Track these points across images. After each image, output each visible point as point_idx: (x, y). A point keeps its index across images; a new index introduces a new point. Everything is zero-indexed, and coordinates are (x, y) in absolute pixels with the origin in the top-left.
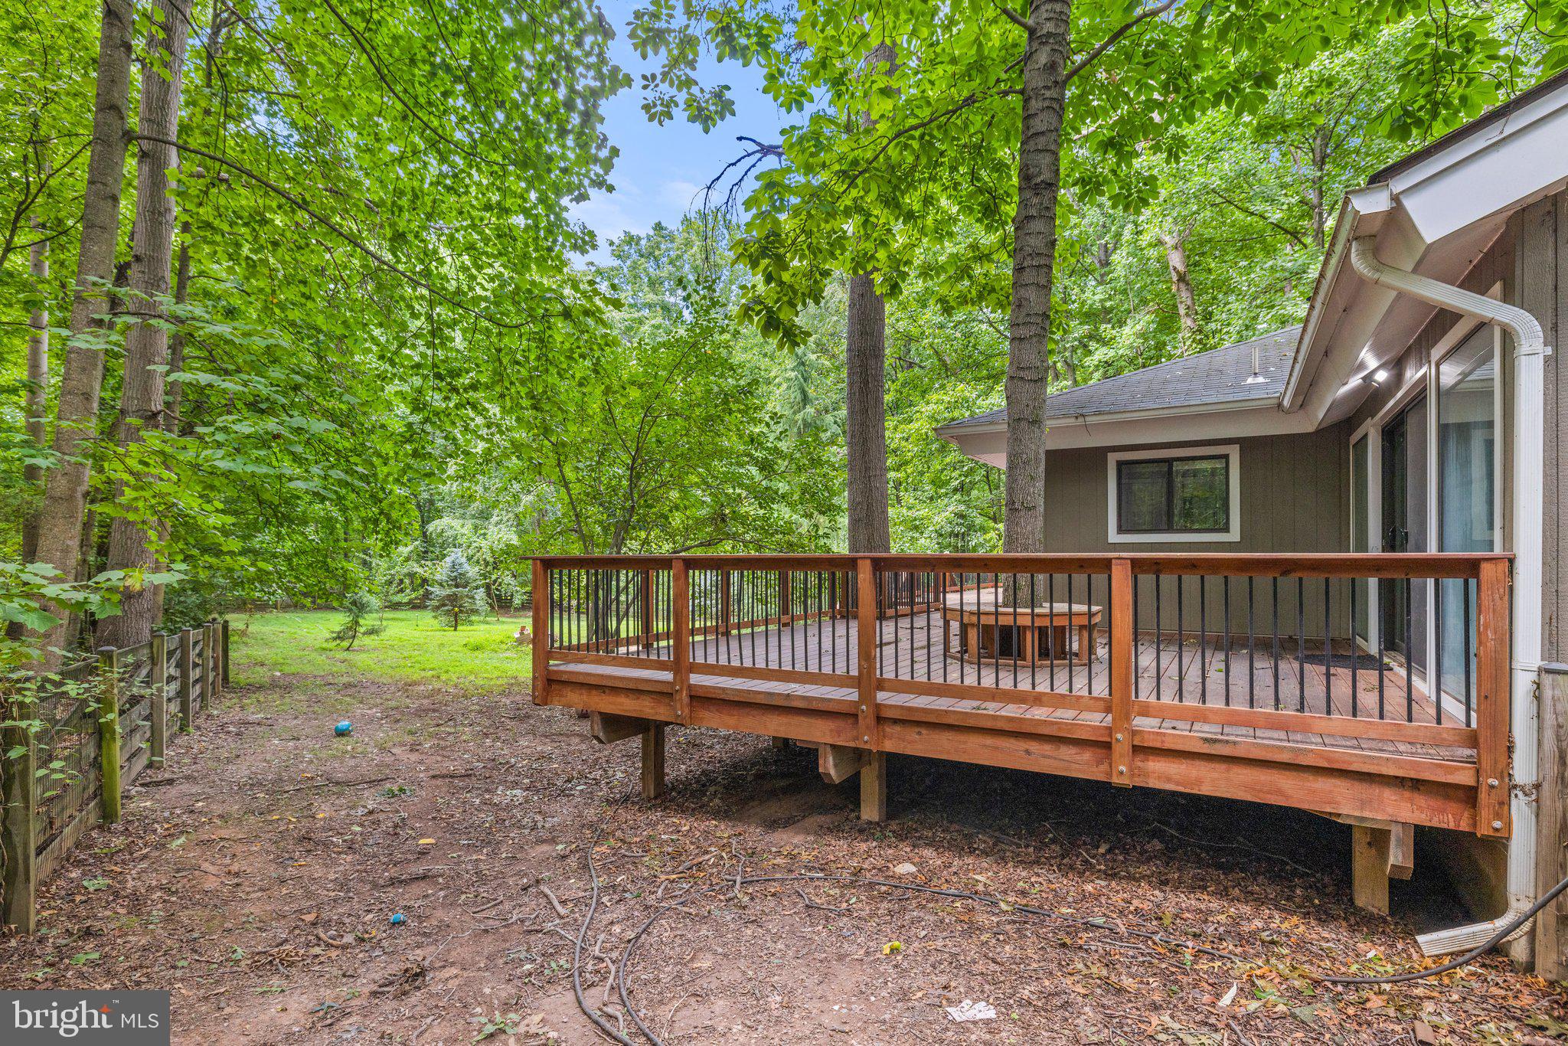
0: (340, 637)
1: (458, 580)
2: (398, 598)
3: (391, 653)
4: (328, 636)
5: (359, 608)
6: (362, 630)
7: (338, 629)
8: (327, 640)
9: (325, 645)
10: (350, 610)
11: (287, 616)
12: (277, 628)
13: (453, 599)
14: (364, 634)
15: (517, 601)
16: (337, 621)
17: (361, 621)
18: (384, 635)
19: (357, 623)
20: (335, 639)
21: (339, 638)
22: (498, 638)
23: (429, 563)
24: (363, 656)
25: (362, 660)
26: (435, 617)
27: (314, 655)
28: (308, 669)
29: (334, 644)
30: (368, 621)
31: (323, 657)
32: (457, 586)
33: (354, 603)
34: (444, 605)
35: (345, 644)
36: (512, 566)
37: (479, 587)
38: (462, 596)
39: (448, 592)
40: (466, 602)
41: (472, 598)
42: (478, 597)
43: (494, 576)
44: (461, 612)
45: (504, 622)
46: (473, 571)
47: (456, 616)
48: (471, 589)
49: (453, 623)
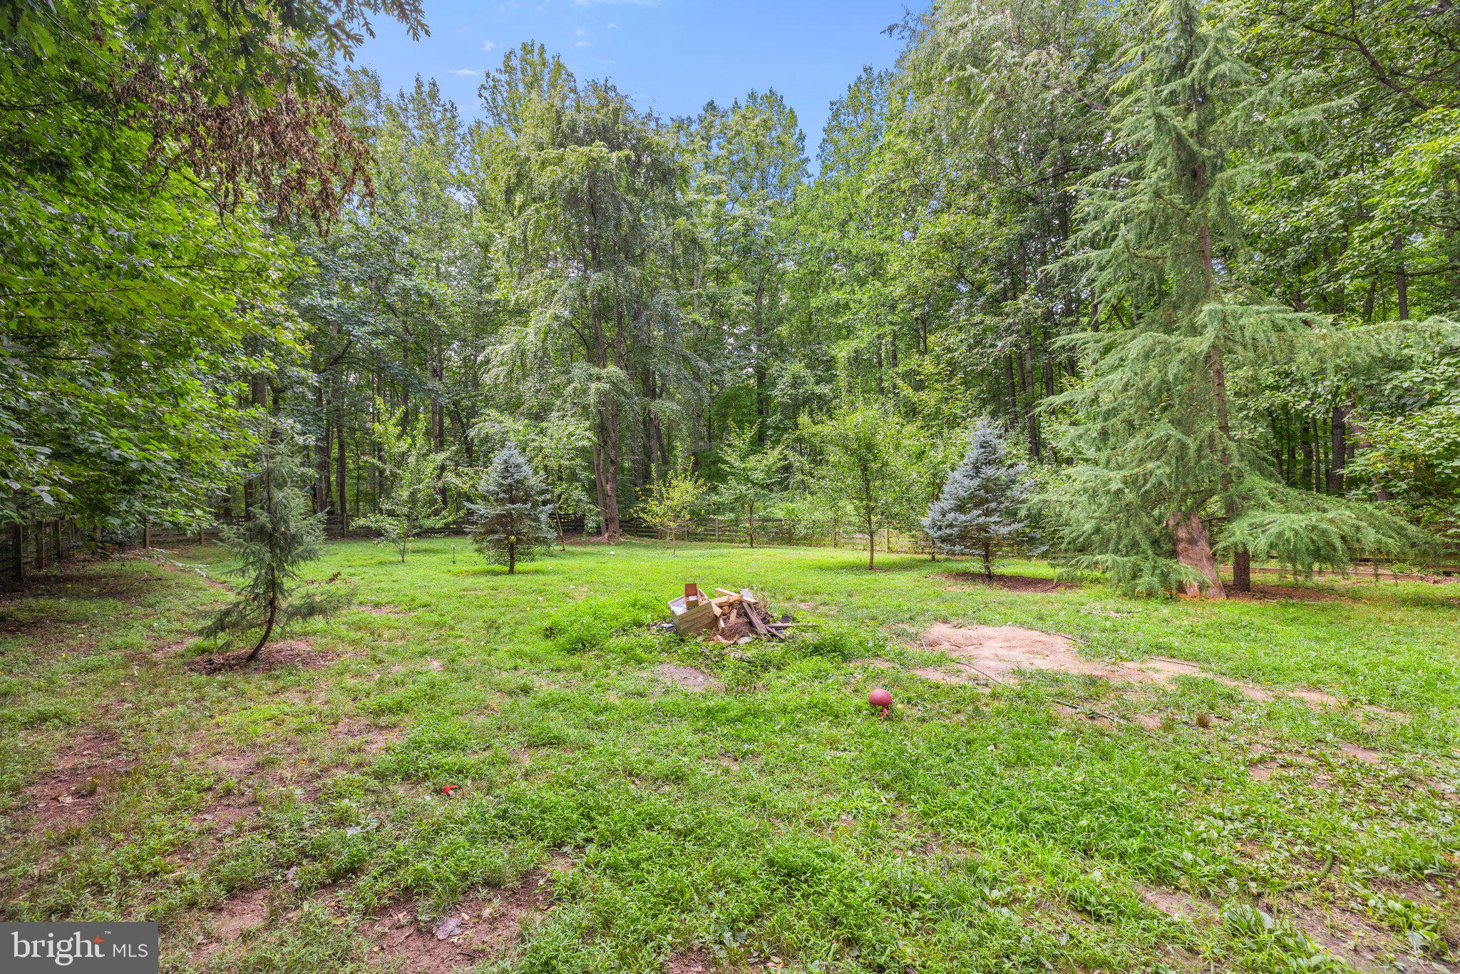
1: (513, 491)
2: (430, 522)
13: (505, 522)
15: (590, 523)
23: (471, 471)
26: (479, 551)
32: (512, 501)
34: (493, 532)
36: (583, 475)
37: (545, 503)
38: (521, 516)
39: (499, 510)
40: (526, 526)
41: (536, 519)
42: (543, 517)
43: (557, 491)
44: (519, 541)
45: (573, 554)
46: (535, 481)
47: (512, 548)
48: (535, 505)
49: (508, 558)
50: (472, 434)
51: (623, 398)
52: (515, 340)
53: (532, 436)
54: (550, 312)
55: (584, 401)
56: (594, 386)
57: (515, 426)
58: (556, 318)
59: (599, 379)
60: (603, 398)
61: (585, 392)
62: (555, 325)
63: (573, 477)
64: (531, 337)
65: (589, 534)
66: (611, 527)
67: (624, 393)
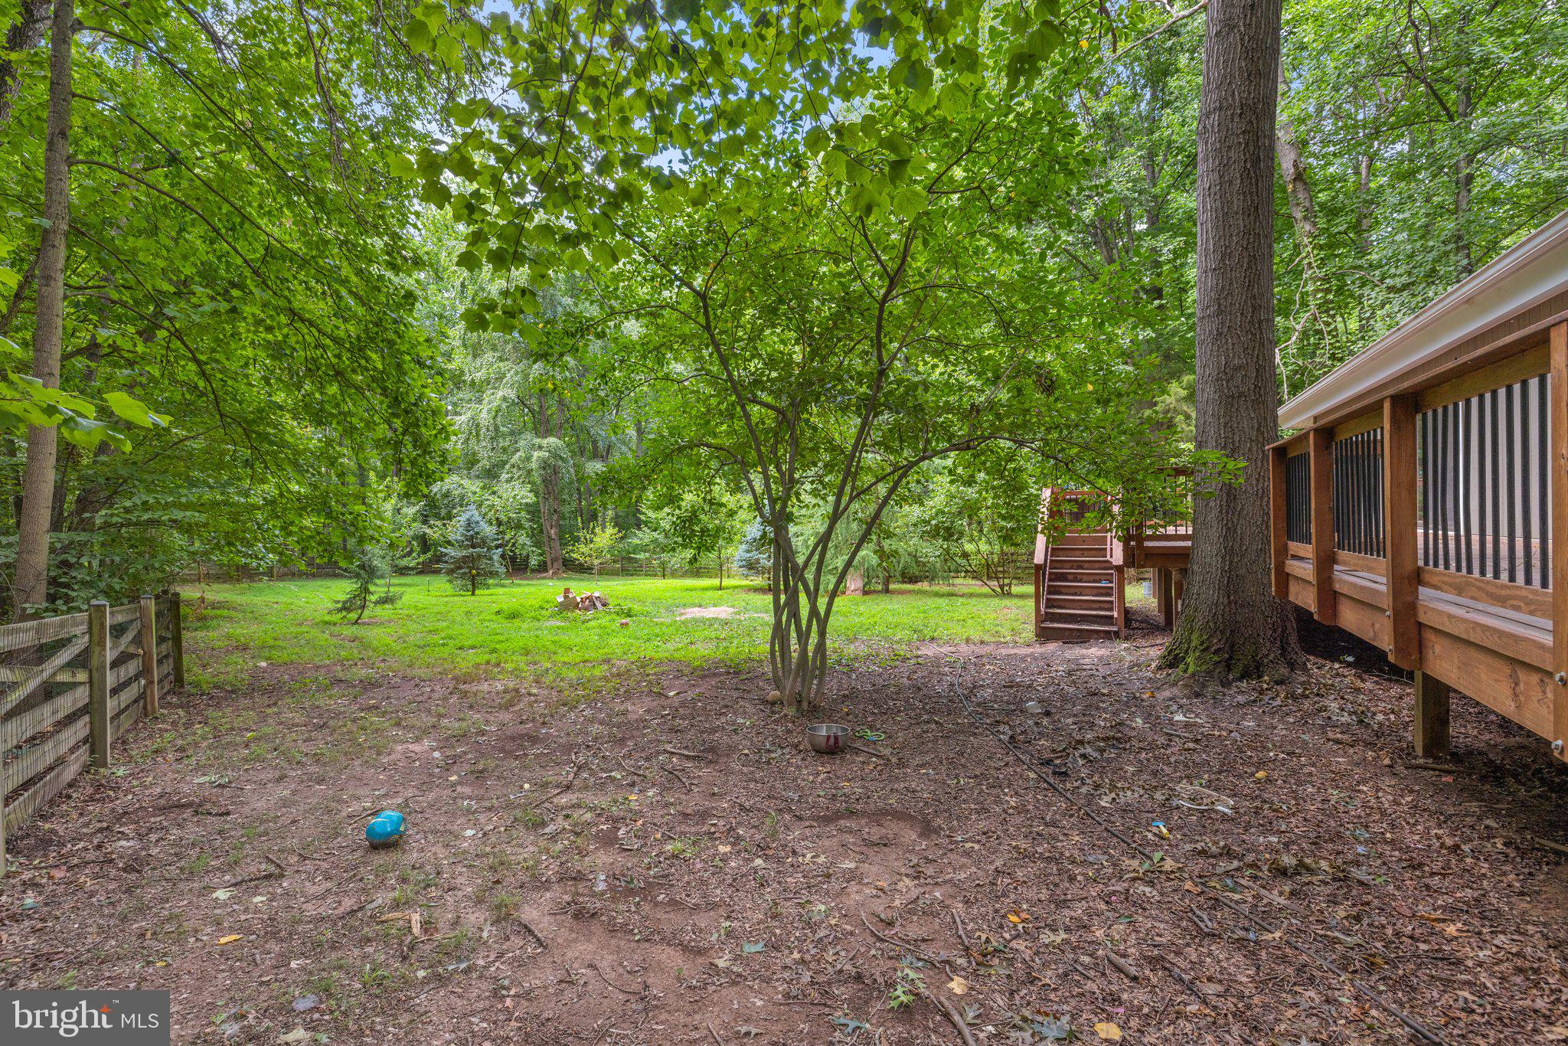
0: (346, 607)
1: (473, 540)
2: (404, 562)
3: (410, 625)
4: (331, 606)
5: (367, 573)
6: (373, 598)
7: (343, 597)
8: (330, 613)
9: (327, 618)
10: (358, 576)
11: (281, 584)
12: (271, 598)
13: (469, 561)
14: (376, 603)
15: (534, 562)
16: (342, 589)
17: (372, 588)
18: (399, 604)
19: (367, 591)
20: (340, 610)
21: (344, 608)
22: (536, 603)
23: (439, 523)
24: (377, 631)
25: (379, 636)
26: (450, 581)
27: (314, 632)
28: (307, 653)
29: (337, 617)
30: (378, 590)
31: (326, 636)
32: (473, 546)
33: (362, 567)
34: (460, 568)
35: (353, 616)
36: (527, 525)
37: (497, 547)
38: (479, 556)
39: (464, 553)
40: (483, 564)
41: (491, 559)
42: (496, 557)
43: (507, 537)
44: (478, 574)
45: (520, 585)
46: (489, 530)
47: (473, 579)
48: (489, 549)
49: (470, 587)
50: (435, 490)
51: (560, 463)
52: (469, 414)
53: (487, 496)
54: (500, 394)
55: (529, 466)
56: (536, 454)
57: (472, 486)
58: (504, 399)
59: (540, 447)
60: (545, 465)
61: (528, 459)
62: (504, 406)
63: (519, 526)
64: (484, 414)
65: (533, 571)
66: (556, 565)
67: (561, 458)
